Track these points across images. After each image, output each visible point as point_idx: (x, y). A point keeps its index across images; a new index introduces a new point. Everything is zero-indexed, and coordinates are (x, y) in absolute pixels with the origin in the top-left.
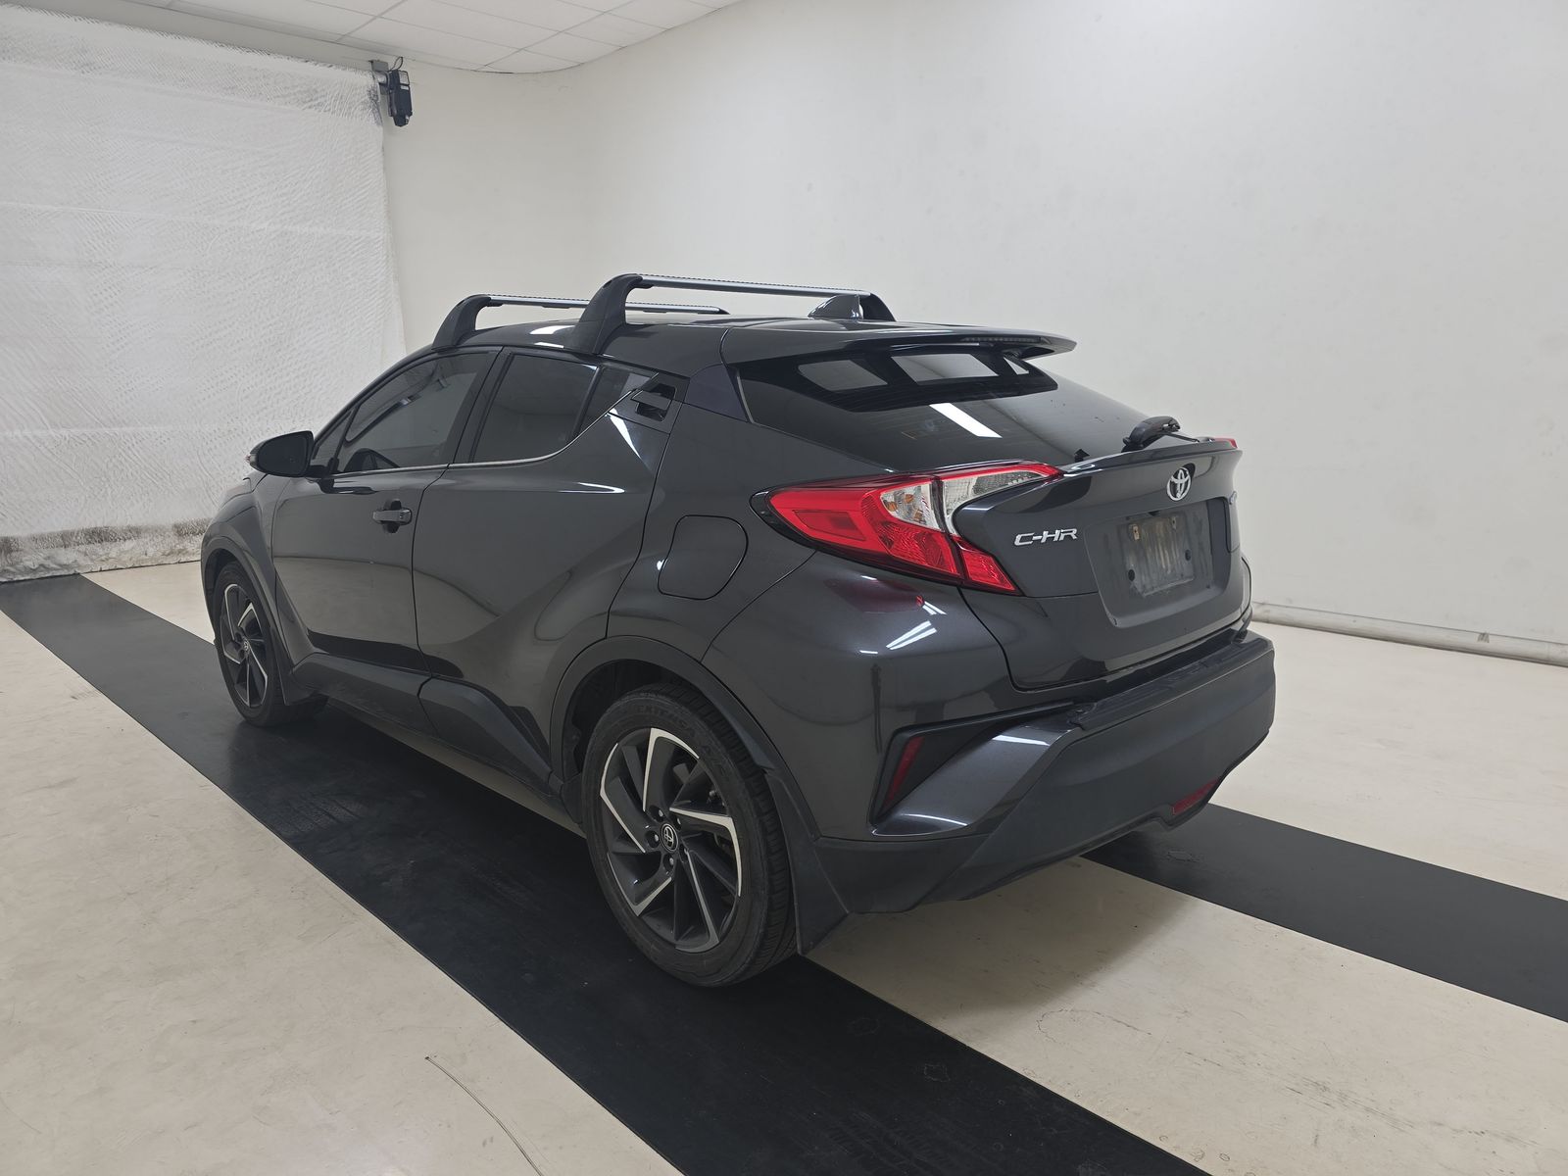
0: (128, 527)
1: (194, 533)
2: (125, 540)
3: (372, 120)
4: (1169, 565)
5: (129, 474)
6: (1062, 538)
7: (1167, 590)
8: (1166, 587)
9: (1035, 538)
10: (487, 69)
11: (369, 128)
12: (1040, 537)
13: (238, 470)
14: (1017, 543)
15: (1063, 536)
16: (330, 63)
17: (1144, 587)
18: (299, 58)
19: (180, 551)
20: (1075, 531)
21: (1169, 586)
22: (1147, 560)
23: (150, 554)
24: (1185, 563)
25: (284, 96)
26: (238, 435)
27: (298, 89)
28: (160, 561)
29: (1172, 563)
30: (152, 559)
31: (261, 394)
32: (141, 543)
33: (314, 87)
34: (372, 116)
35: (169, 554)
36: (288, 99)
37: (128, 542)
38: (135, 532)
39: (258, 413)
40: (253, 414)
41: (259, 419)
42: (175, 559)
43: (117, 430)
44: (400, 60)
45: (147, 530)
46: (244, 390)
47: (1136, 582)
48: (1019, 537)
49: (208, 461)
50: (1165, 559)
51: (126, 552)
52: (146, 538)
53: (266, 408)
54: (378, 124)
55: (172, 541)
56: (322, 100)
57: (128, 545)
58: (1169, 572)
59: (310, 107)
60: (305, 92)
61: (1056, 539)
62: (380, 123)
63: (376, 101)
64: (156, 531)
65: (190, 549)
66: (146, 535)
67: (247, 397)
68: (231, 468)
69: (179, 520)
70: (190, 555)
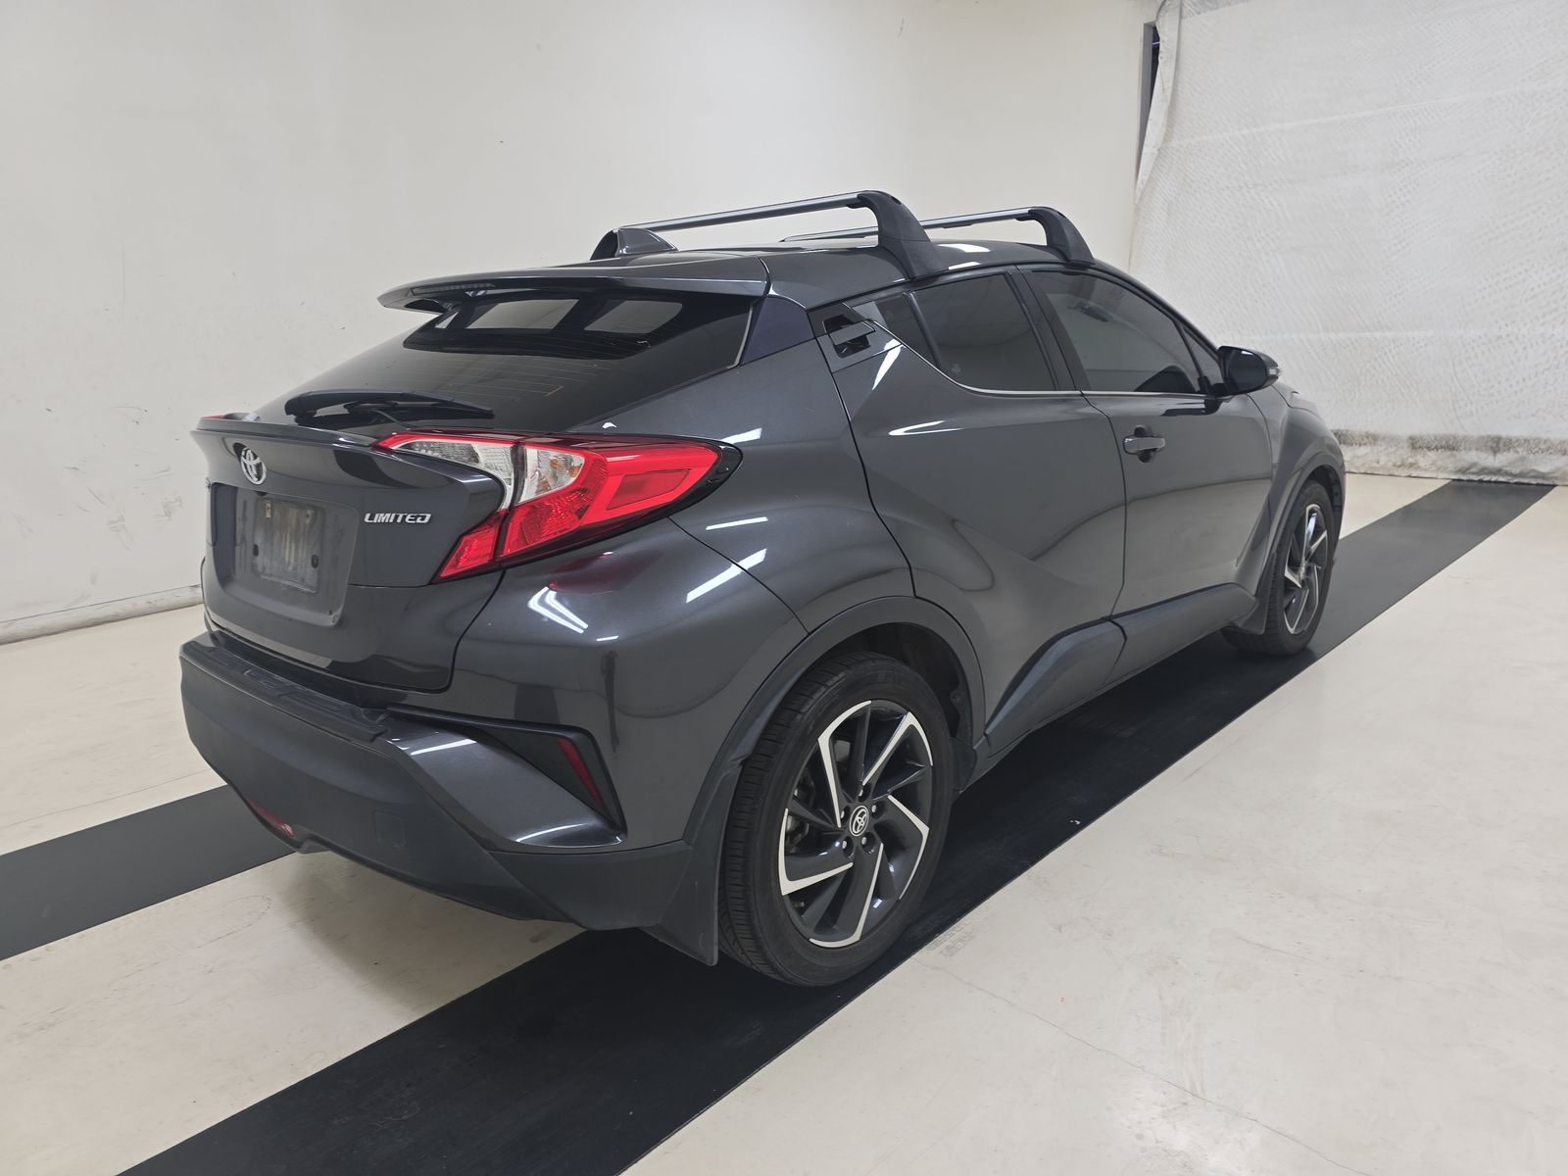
0: (1367, 433)
1: (1429, 448)
2: (1360, 445)
4: (292, 560)
5: (1380, 381)
7: (284, 585)
8: (283, 582)
13: (1500, 383)
17: (264, 568)
19: (1411, 465)
21: (287, 583)
22: (272, 544)
23: (1382, 463)
24: (310, 569)
26: (1511, 342)
28: (1391, 472)
29: (296, 560)
30: (1382, 468)
31: (1554, 293)
32: (1376, 451)
35: (1399, 466)
37: (1362, 448)
38: (1372, 439)
39: (1544, 316)
40: (1537, 318)
41: (1543, 324)
42: (1405, 472)
43: (1378, 335)
45: (1384, 439)
46: (1533, 289)
47: (258, 559)
49: (1463, 371)
50: (290, 553)
51: (1359, 457)
52: (1381, 446)
53: (1556, 310)
55: (1405, 453)
57: (1362, 451)
58: (290, 568)
64: (1392, 440)
65: (1422, 464)
66: (1383, 443)
67: (1534, 297)
68: (1489, 380)
69: (1416, 432)
70: (1422, 470)
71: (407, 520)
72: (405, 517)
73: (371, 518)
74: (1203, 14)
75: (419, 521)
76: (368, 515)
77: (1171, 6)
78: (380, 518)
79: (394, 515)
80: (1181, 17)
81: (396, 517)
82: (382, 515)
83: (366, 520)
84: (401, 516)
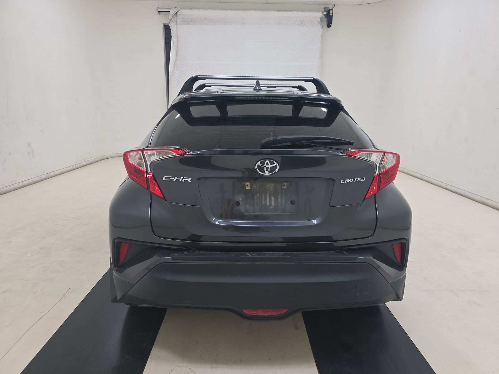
3: (320, 27)
6: (183, 181)
9: (171, 179)
10: (363, 3)
11: (318, 29)
12: (173, 179)
14: (164, 179)
15: (184, 180)
16: (309, 11)
18: (300, 11)
20: (190, 179)
25: (294, 24)
27: (298, 21)
33: (303, 19)
34: (320, 25)
36: (295, 24)
44: (334, 6)
48: (165, 177)
54: (321, 28)
56: (305, 23)
59: (301, 26)
60: (300, 21)
61: (180, 181)
62: (322, 27)
63: (322, 21)
71: (358, 180)
72: (357, 180)
73: (344, 181)
74: (183, 25)
75: (362, 180)
76: (342, 180)
77: (174, 20)
78: (349, 180)
79: (353, 179)
80: (177, 24)
81: (354, 180)
82: (348, 180)
83: (341, 182)
84: (356, 179)
